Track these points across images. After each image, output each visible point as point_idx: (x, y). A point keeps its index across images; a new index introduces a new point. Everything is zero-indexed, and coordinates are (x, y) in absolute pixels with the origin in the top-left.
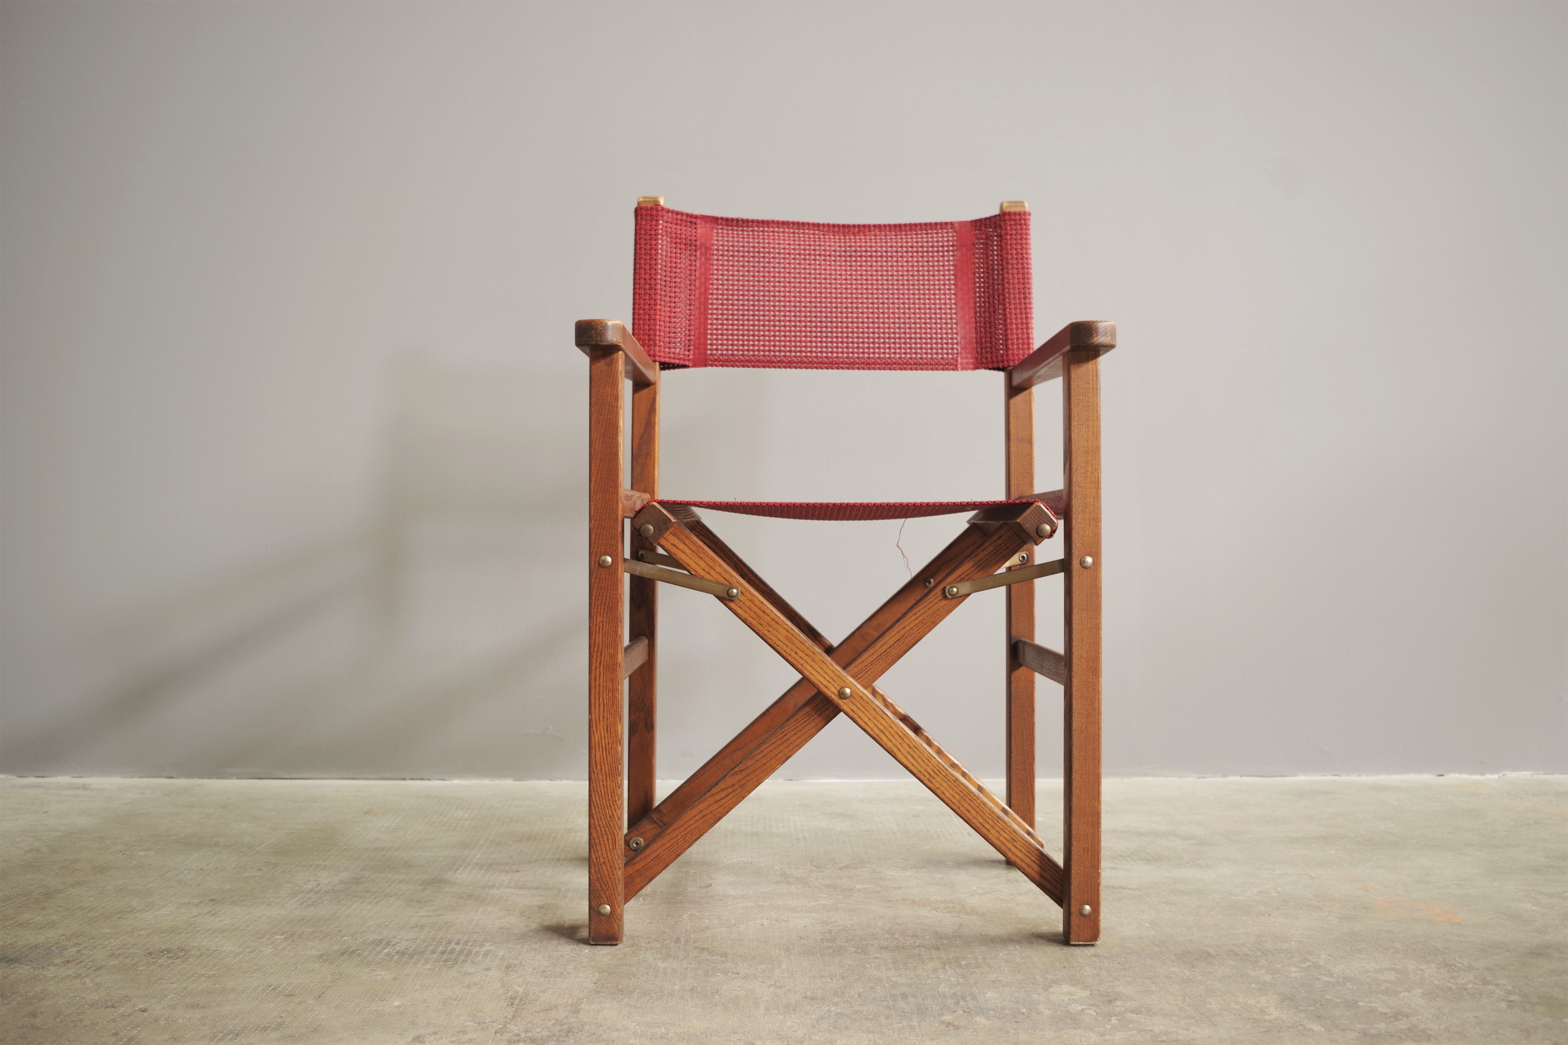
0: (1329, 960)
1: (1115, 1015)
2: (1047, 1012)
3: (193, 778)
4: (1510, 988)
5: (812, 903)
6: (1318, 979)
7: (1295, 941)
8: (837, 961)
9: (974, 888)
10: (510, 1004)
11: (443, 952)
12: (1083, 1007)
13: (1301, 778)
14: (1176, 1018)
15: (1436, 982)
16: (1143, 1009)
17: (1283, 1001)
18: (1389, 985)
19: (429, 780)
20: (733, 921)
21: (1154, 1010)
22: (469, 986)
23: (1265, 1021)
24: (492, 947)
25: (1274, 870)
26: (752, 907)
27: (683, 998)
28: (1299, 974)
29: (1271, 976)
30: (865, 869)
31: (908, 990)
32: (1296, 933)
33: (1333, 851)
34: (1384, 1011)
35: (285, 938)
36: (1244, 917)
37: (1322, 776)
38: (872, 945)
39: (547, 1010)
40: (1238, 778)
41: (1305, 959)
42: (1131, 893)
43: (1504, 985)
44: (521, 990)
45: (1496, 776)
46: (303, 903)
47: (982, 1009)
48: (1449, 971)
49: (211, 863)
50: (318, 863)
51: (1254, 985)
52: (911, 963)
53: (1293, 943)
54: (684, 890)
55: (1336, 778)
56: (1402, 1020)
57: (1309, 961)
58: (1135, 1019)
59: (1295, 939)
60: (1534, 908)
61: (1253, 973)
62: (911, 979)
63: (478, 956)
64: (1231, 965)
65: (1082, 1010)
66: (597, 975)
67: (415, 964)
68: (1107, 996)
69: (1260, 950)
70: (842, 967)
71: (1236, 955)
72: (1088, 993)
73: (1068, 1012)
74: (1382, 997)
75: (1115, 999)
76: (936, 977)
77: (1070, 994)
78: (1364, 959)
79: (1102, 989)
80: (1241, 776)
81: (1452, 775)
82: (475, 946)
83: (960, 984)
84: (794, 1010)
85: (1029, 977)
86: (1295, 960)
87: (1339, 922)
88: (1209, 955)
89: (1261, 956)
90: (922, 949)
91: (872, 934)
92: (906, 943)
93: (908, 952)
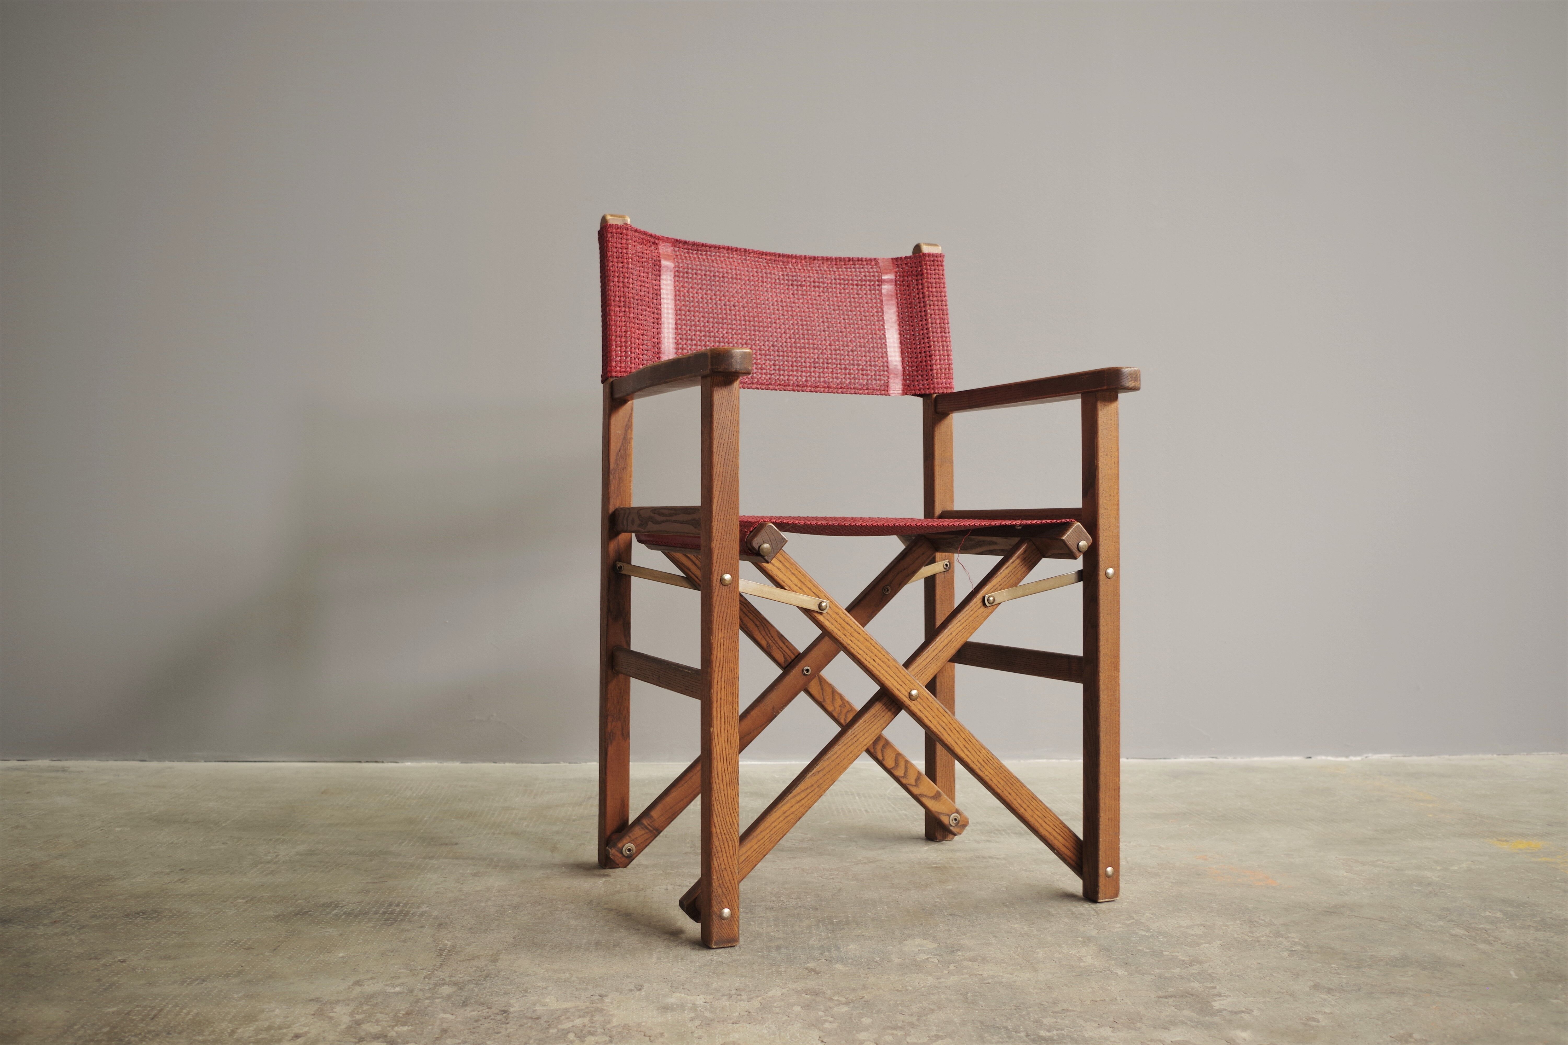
1: (954, 963)
2: (897, 960)
3: (164, 761)
4: (1297, 940)
6: (1136, 933)
7: (1127, 902)
9: (860, 858)
10: (439, 954)
11: (384, 913)
12: (928, 956)
13: (1182, 760)
14: (1005, 965)
15: (1236, 936)
16: (979, 958)
17: (1100, 951)
18: (1195, 938)
19: (383, 762)
20: (641, 887)
21: (988, 959)
22: (405, 941)
23: (1080, 967)
24: (427, 909)
25: (1130, 842)
26: (660, 874)
27: (588, 950)
28: (1121, 929)
31: (783, 943)
32: (1131, 896)
33: (1188, 826)
34: (1183, 959)
35: (247, 901)
37: (1201, 758)
38: (760, 906)
39: (470, 960)
41: (1130, 917)
42: (997, 862)
43: (1293, 938)
44: (449, 943)
45: (1359, 758)
46: (263, 872)
47: (842, 958)
48: (1250, 927)
49: (181, 838)
50: (277, 837)
51: (1080, 939)
52: (790, 921)
53: (1125, 904)
55: (1214, 760)
56: (1196, 966)
57: (1134, 919)
58: (970, 966)
60: (1345, 874)
61: (1082, 929)
62: (787, 934)
63: (415, 916)
64: (1066, 922)
65: (928, 958)
66: (516, 931)
67: (359, 922)
68: (952, 947)
71: (1073, 913)
72: (936, 945)
73: (915, 960)
74: (1186, 947)
75: (958, 950)
76: (809, 933)
77: (921, 946)
78: (1181, 917)
79: (949, 942)
80: (1127, 759)
81: (1319, 758)
82: (413, 908)
83: (828, 938)
84: (682, 959)
85: (889, 932)
86: (1122, 917)
87: (1171, 886)
88: (1049, 914)
89: (1093, 915)
90: (802, 909)
91: (761, 897)
92: (789, 904)
93: (789, 912)
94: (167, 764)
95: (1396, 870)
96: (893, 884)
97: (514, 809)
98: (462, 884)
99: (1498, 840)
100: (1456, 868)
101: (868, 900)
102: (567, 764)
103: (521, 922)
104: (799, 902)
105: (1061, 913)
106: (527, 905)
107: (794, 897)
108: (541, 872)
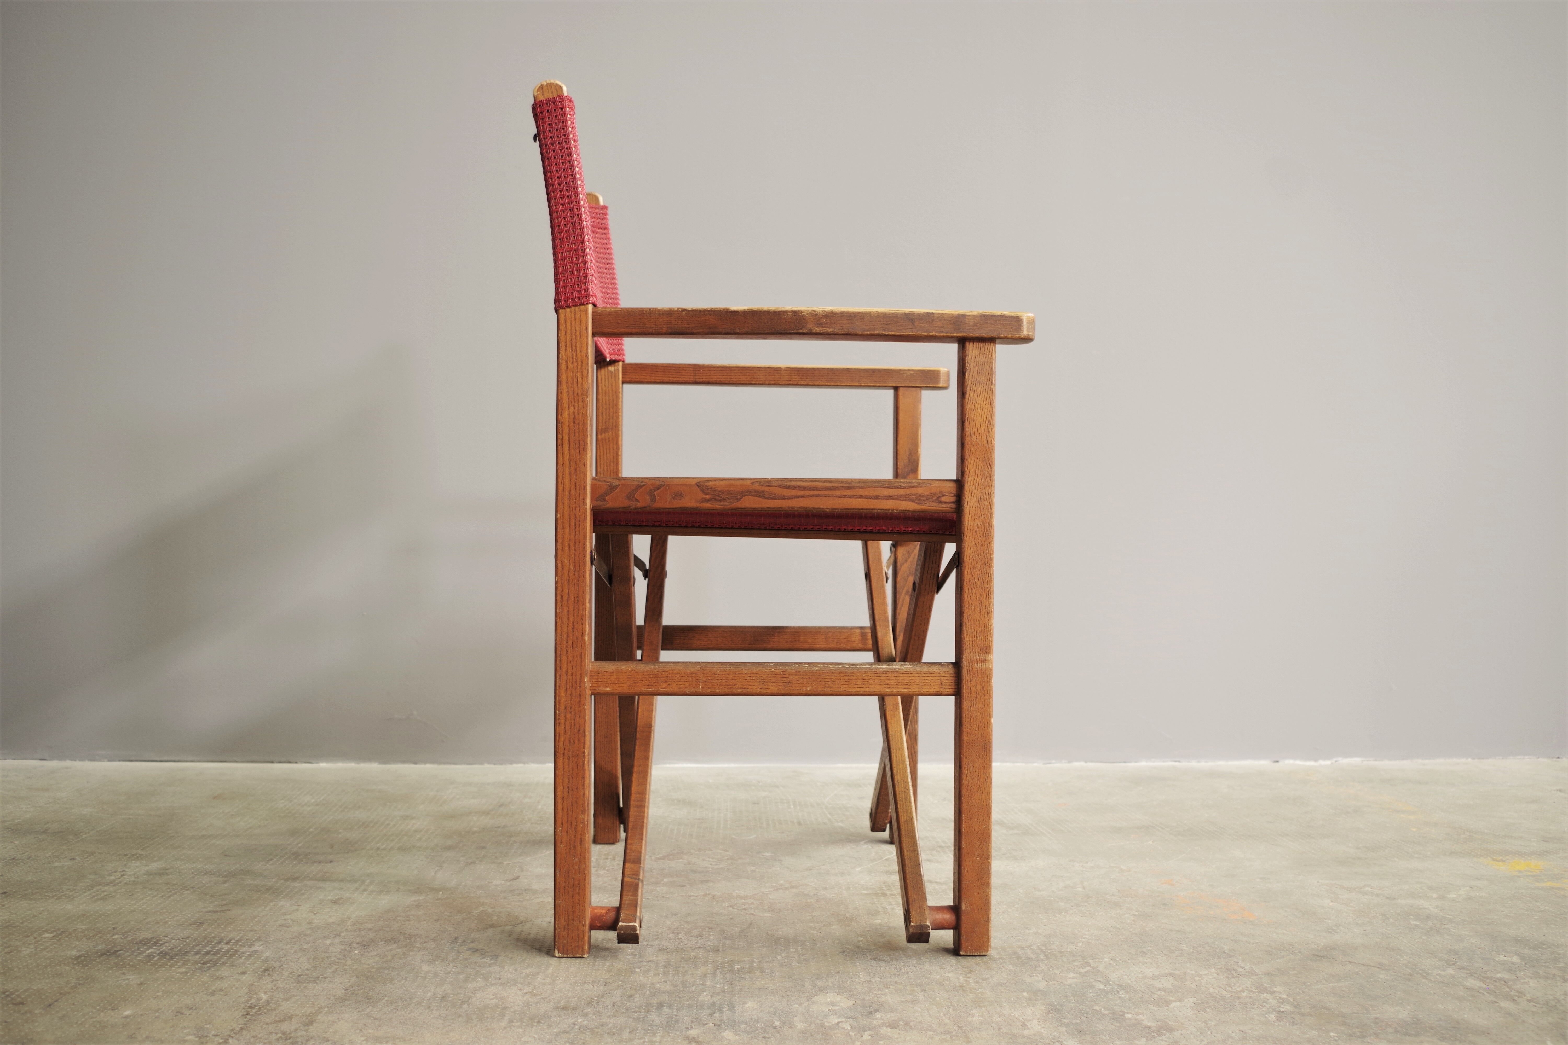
0: (1111, 964)
1: (869, 1029)
2: (800, 1026)
3: (65, 760)
4: (1284, 996)
6: (1093, 987)
7: (1083, 942)
8: (607, 964)
9: (782, 882)
10: (245, 1013)
11: (208, 953)
12: (840, 1020)
13: (1143, 764)
14: (932, 1033)
15: (1211, 990)
16: (901, 1023)
17: (1049, 1012)
18: (1163, 993)
19: (296, 762)
21: (912, 1024)
22: (213, 994)
23: (1024, 1037)
24: (261, 947)
25: (1087, 862)
27: (429, 1007)
28: (1075, 980)
29: (1046, 983)
30: (681, 860)
31: (667, 999)
32: (1087, 933)
33: (1151, 842)
34: (1149, 1024)
35: (53, 936)
36: (1040, 915)
37: (1164, 762)
38: (652, 946)
39: (280, 1021)
40: (1082, 764)
41: (1086, 963)
42: (937, 887)
43: (1280, 993)
44: (264, 997)
45: (1328, 762)
46: (94, 897)
47: (735, 1021)
48: (1227, 977)
49: (27, 851)
50: (135, 852)
51: (1025, 994)
52: (683, 967)
53: (1081, 944)
54: (489, 883)
55: (1177, 764)
56: (1164, 1035)
57: (1090, 966)
58: (889, 1034)
59: (1083, 940)
60: (1331, 904)
61: (1028, 980)
62: (675, 986)
63: (241, 958)
64: (1010, 971)
65: (838, 1023)
66: (353, 979)
67: (171, 966)
68: (870, 1006)
69: (1044, 953)
70: (610, 971)
71: (1019, 958)
72: (851, 1003)
73: (822, 1025)
74: (1152, 1007)
75: (877, 1010)
76: (702, 984)
77: (833, 1004)
78: (1146, 963)
79: (867, 998)
80: (1086, 762)
81: (1287, 762)
82: (244, 947)
83: (723, 992)
84: (539, 1022)
85: (798, 984)
86: (1076, 964)
87: (1134, 921)
89: (1042, 960)
90: (701, 951)
91: (656, 934)
92: (687, 944)
93: (685, 955)
94: (68, 763)
95: (1387, 898)
96: (813, 916)
97: (413, 818)
98: (315, 914)
99: (1493, 860)
100: (1454, 896)
101: (780, 938)
102: (492, 766)
103: (365, 966)
104: (700, 941)
105: (1005, 957)
106: (380, 943)
107: (695, 934)
108: (413, 899)
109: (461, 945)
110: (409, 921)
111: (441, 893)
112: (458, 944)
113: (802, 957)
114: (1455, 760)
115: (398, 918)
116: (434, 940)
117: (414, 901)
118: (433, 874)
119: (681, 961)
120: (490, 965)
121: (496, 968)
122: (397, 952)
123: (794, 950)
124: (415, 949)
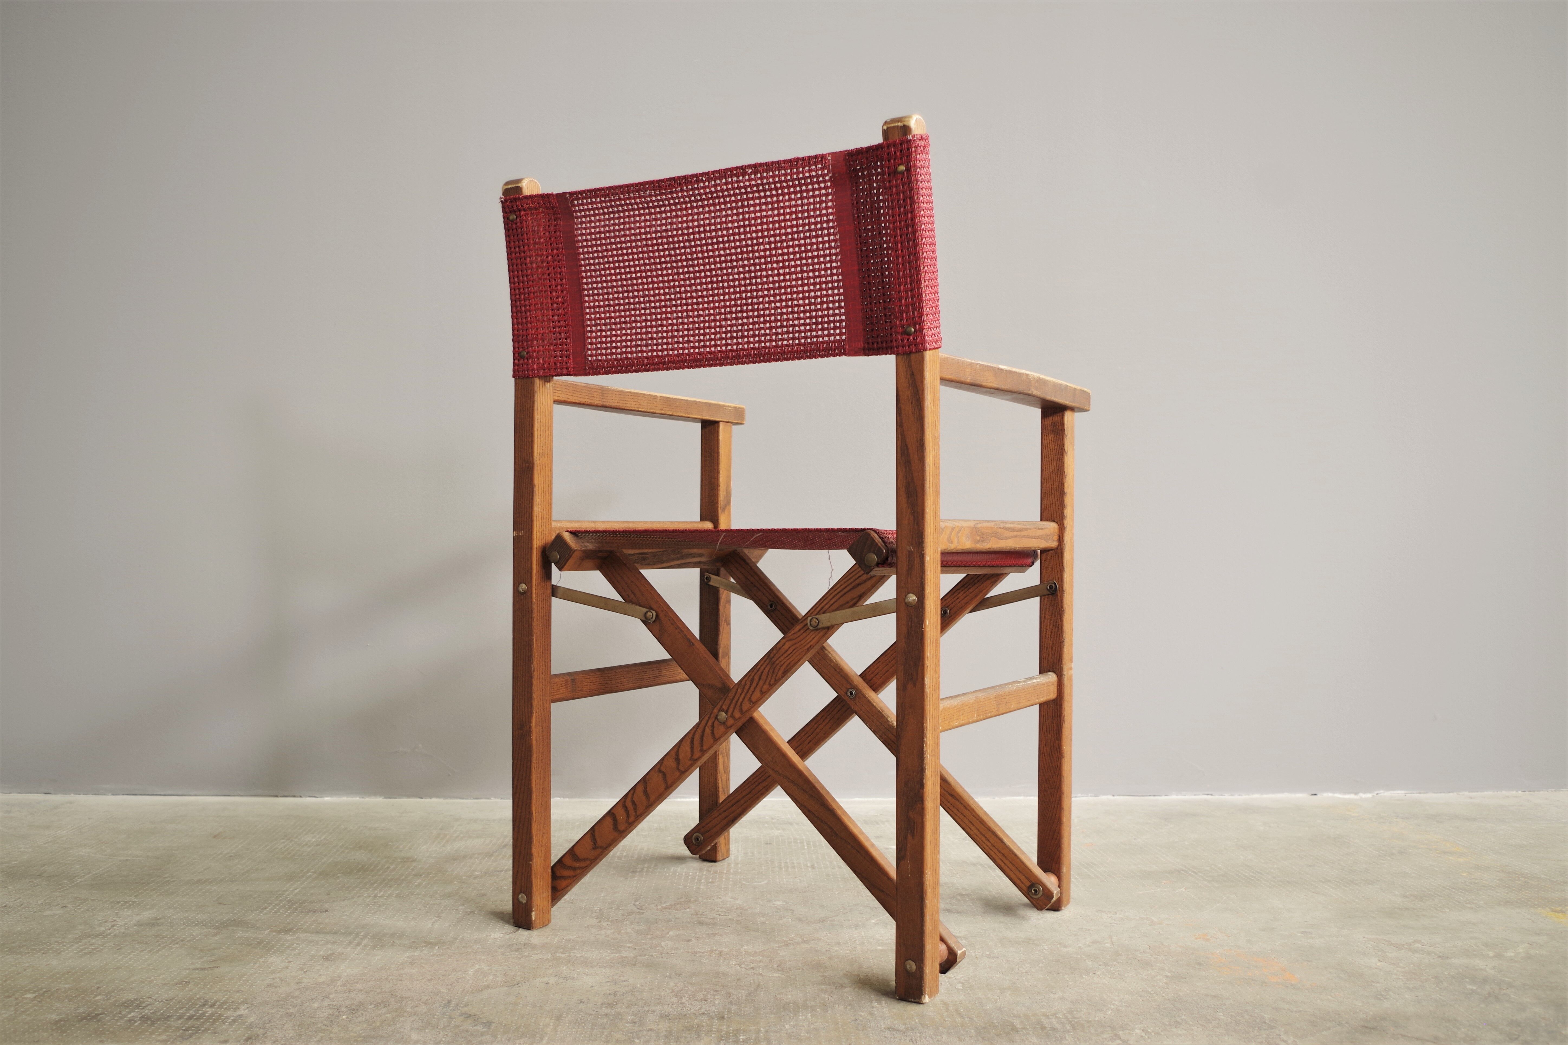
0: (1142, 1036)
3: (69, 793)
5: (612, 956)
7: (1112, 1010)
8: (605, 1033)
9: (793, 936)
11: (190, 1018)
13: (1174, 797)
19: (301, 797)
20: (518, 979)
24: (246, 1011)
25: (1116, 913)
26: (547, 959)
30: (688, 910)
32: (1116, 998)
33: (1183, 890)
35: (35, 997)
36: (1066, 976)
37: (1195, 794)
38: (654, 1012)
40: (1110, 797)
41: (1116, 1035)
45: (1369, 795)
46: (82, 950)
49: (21, 898)
50: (129, 899)
52: (686, 1038)
53: (1109, 1012)
54: (487, 936)
55: (1210, 797)
57: (1120, 1039)
59: (1112, 1007)
60: (1379, 964)
63: (224, 1023)
67: (151, 1033)
69: (1070, 1022)
71: (1043, 1028)
78: (1180, 1035)
80: (1114, 796)
81: (1325, 795)
82: (229, 1010)
86: (1105, 1036)
87: (1166, 983)
88: (1013, 1029)
89: (1069, 1031)
90: (705, 1018)
91: (659, 997)
92: (690, 1009)
93: (688, 1022)
94: (72, 797)
95: (1440, 957)
96: (824, 977)
97: (414, 861)
98: (305, 972)
99: (1553, 911)
100: (1512, 954)
101: (789, 1003)
102: (499, 800)
103: (352, 1034)
104: (704, 1007)
105: (1028, 1027)
106: (370, 1007)
107: (699, 998)
108: (408, 954)
109: (454, 1010)
110: (401, 980)
111: (437, 948)
112: (450, 1008)
113: (812, 1026)
114: (1504, 793)
115: (391, 978)
116: (426, 1004)
117: (408, 957)
118: (430, 925)
119: (683, 1030)
120: (482, 1034)
121: (488, 1037)
122: (386, 1017)
123: (804, 1018)
124: (405, 1014)
